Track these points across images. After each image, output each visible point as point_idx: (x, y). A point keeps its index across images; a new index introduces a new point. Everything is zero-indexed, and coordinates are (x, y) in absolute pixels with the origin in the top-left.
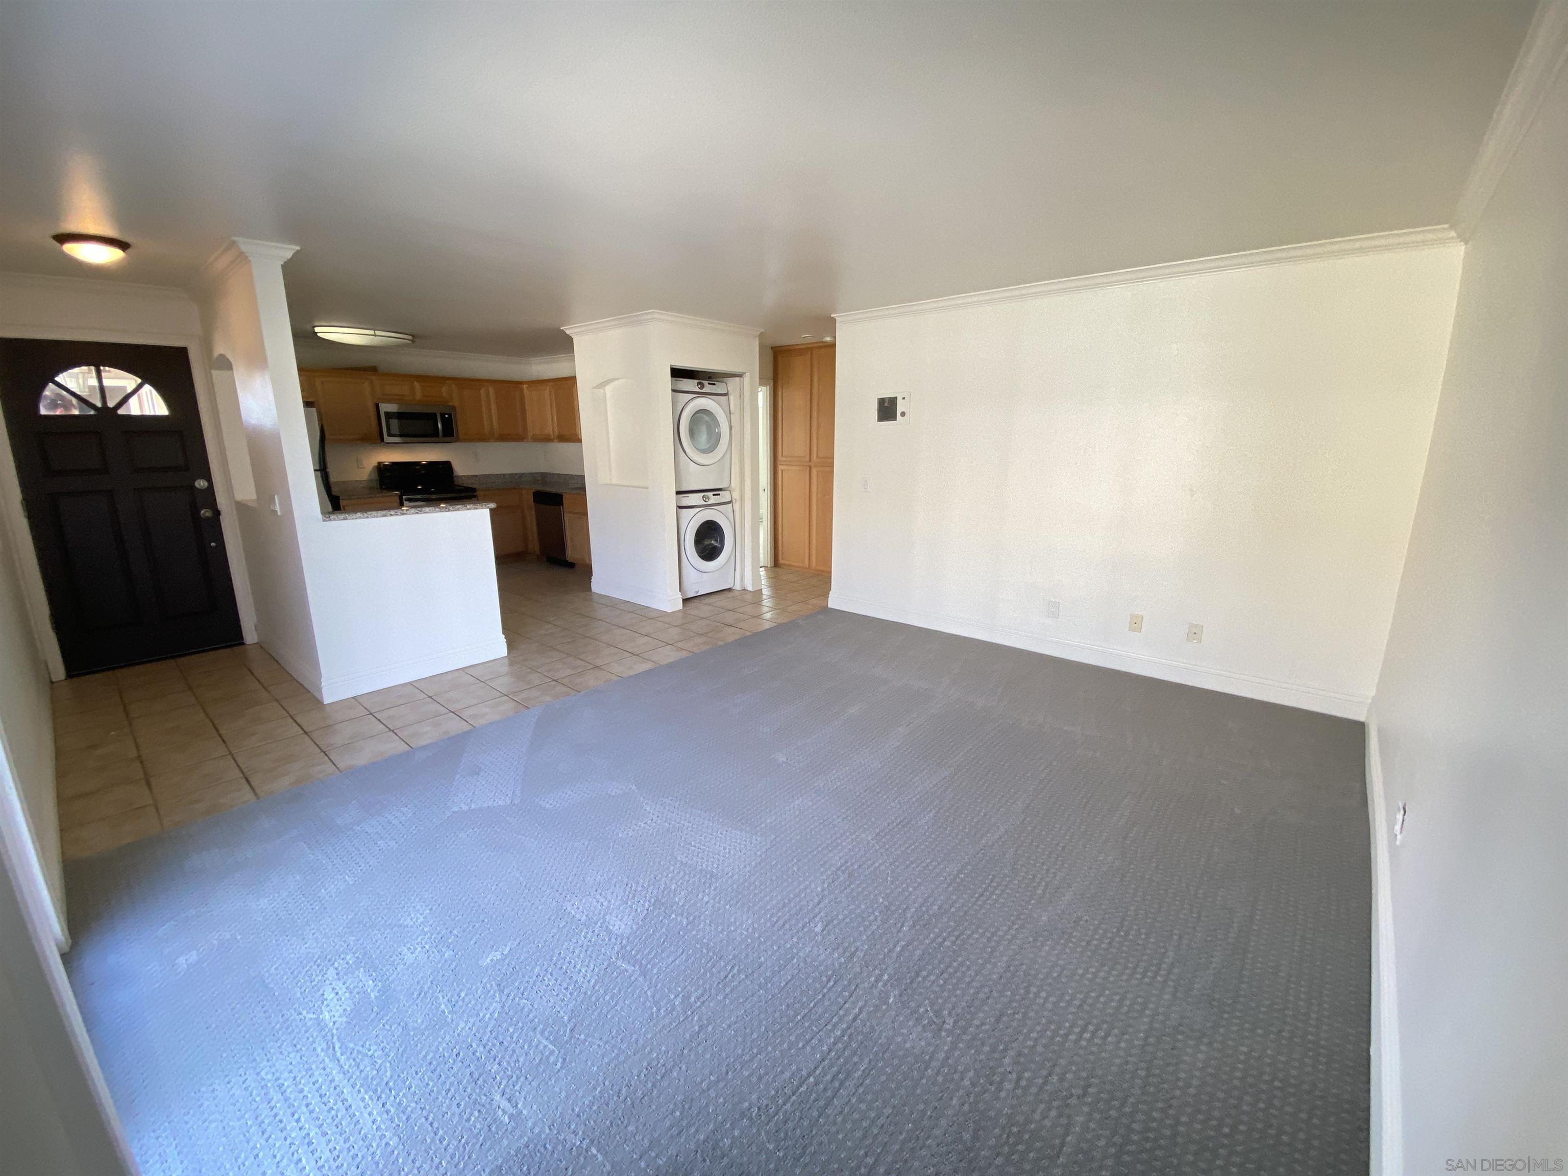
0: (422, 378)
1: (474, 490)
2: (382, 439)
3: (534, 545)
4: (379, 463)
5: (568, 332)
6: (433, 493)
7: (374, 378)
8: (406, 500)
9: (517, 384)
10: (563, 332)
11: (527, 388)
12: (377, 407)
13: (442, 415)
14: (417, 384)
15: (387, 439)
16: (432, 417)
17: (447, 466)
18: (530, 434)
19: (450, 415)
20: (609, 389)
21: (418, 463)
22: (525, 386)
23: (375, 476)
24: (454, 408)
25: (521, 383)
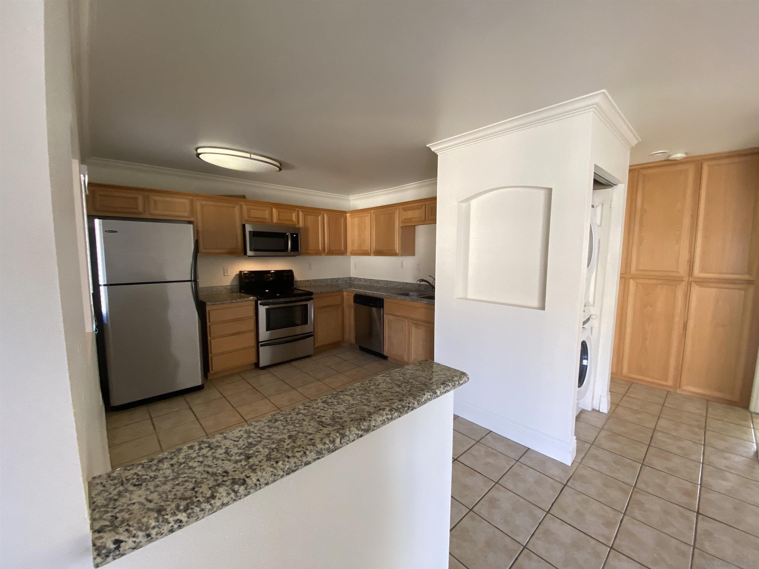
0: (279, 206)
1: (311, 294)
2: (245, 253)
3: (350, 336)
4: (241, 272)
5: (433, 149)
6: (278, 297)
7: (242, 203)
8: (261, 304)
9: (342, 214)
10: (429, 149)
11: (350, 216)
12: (244, 226)
13: (292, 235)
14: (274, 210)
15: (249, 253)
16: (283, 236)
17: (290, 273)
18: (349, 250)
19: (297, 235)
20: (474, 203)
21: (268, 272)
22: (348, 215)
23: (236, 283)
24: (299, 229)
25: (345, 212)
